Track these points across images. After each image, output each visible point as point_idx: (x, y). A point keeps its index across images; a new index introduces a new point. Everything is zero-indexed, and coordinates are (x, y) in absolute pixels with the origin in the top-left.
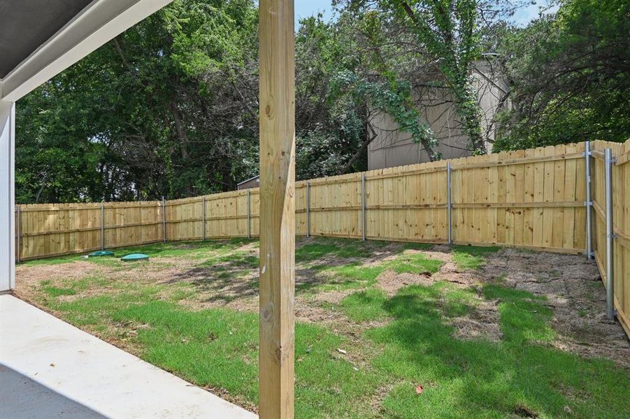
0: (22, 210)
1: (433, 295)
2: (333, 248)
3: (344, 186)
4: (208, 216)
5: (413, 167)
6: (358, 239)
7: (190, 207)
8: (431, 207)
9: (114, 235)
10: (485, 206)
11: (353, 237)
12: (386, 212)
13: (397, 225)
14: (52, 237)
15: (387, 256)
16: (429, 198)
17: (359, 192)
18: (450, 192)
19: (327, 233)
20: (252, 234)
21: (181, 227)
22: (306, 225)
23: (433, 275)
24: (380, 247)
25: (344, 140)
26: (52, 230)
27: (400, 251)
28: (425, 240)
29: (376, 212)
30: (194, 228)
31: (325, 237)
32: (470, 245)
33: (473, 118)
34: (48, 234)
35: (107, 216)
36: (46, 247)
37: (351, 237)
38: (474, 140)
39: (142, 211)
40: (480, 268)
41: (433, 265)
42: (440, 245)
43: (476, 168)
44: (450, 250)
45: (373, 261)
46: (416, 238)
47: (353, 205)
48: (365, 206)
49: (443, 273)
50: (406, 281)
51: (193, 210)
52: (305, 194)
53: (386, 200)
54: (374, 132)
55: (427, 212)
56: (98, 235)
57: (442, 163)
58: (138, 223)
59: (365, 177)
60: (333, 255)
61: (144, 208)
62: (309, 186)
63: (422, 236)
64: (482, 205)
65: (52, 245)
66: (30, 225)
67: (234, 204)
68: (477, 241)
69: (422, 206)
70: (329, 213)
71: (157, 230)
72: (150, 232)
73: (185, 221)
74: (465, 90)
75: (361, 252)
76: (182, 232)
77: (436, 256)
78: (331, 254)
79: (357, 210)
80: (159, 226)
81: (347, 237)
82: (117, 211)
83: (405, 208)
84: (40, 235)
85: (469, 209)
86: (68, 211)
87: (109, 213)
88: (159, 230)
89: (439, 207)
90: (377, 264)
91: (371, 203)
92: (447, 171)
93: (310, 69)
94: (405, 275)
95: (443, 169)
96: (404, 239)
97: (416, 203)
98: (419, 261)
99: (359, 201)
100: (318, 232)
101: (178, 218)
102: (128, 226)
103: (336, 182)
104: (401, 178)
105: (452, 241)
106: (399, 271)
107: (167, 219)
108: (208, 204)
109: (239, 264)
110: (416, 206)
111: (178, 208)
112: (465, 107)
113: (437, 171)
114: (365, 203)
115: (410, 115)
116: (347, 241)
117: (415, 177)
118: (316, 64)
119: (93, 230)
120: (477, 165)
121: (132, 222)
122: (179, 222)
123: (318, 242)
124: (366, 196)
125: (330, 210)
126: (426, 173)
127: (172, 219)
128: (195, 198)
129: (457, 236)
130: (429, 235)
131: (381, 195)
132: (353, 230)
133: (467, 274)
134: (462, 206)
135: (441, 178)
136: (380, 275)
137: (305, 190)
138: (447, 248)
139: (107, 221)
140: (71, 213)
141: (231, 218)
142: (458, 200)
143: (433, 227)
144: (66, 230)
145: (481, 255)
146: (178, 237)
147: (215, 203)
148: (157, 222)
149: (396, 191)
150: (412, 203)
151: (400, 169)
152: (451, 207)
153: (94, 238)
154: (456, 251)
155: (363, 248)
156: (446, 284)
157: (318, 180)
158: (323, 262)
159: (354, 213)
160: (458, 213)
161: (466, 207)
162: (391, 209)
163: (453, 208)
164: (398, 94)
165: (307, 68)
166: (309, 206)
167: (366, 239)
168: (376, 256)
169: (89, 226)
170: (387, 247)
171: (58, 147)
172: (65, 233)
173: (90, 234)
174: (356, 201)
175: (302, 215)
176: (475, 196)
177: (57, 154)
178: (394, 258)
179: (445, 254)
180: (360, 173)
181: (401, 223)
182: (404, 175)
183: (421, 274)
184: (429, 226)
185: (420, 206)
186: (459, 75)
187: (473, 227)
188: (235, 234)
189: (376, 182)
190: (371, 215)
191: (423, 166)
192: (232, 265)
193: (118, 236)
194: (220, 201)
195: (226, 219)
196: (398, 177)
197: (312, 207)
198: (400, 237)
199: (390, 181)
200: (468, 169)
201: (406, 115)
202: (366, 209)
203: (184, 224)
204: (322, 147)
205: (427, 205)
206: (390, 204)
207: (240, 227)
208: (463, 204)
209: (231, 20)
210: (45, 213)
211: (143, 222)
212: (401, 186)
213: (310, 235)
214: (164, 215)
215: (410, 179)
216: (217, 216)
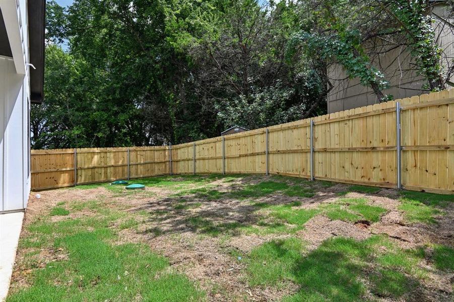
0: (78, 152)
1: (364, 256)
2: (285, 186)
3: (295, 131)
4: (197, 157)
5: (359, 110)
6: (307, 179)
7: (186, 150)
8: (378, 149)
9: (137, 170)
10: (443, 149)
11: (303, 177)
12: (333, 155)
13: (343, 167)
14: (96, 170)
15: (329, 197)
16: (376, 140)
17: (308, 136)
18: (399, 134)
19: (282, 172)
20: (226, 171)
21: (181, 164)
22: (265, 165)
23: (372, 225)
24: (326, 188)
25: (307, 94)
26: (96, 165)
27: (343, 193)
28: (371, 183)
29: (324, 154)
30: (188, 166)
31: (281, 175)
32: (423, 191)
33: (430, 56)
34: (94, 168)
35: (132, 156)
36: (93, 176)
37: (301, 176)
38: (430, 80)
39: (156, 153)
40: (433, 221)
41: (374, 213)
42: (387, 189)
43: (431, 106)
44: (398, 196)
45: (313, 202)
46: (362, 180)
47: (303, 148)
48: (313, 149)
49: (384, 225)
50: (336, 231)
51: (188, 153)
52: (265, 139)
53: (333, 143)
54: (330, 84)
55: (374, 155)
56: (126, 169)
57: (391, 104)
58: (152, 161)
59: (313, 122)
60: (280, 193)
61: (157, 150)
62: (268, 132)
63: (369, 179)
64: (439, 147)
65: (97, 175)
66: (83, 162)
67: (214, 148)
68: (432, 187)
69: (369, 148)
70: (284, 155)
71: (166, 166)
72: (161, 168)
73: (183, 160)
74: (420, 29)
75: (306, 191)
76: (182, 168)
77: (380, 202)
78: (279, 191)
79: (307, 152)
80: (167, 163)
81: (298, 176)
82: (138, 153)
83: (351, 150)
84: (88, 168)
85: (422, 151)
86: (106, 152)
87: (133, 154)
88: (168, 166)
89: (387, 149)
90: (315, 206)
91: (319, 146)
92: (396, 111)
93: (275, 37)
94: (337, 222)
95: (391, 110)
96: (350, 181)
97: (363, 146)
98: (358, 207)
99: (308, 144)
100: (275, 171)
101: (179, 158)
102: (146, 164)
103: (289, 128)
104: (347, 122)
105: (401, 186)
106: (332, 217)
107: (173, 159)
108: (197, 147)
109: (201, 196)
110: (362, 148)
111: (179, 151)
112: (420, 46)
113: (385, 112)
114: (313, 146)
115: (358, 61)
116: (297, 179)
117: (362, 120)
118: (279, 31)
119: (122, 166)
120: (431, 104)
121: (149, 161)
122: (179, 161)
123: (273, 180)
124: (314, 139)
125: (284, 152)
126: (373, 116)
127: (175, 159)
128: (189, 144)
129: (408, 181)
130: (376, 178)
131: (328, 138)
132: (303, 170)
133: (414, 229)
134: (413, 149)
135: (389, 119)
136: (310, 220)
137: (265, 135)
138: (395, 193)
139: (131, 159)
140: (108, 154)
141: (212, 158)
142: (409, 142)
143: (381, 170)
144: (105, 166)
145: (436, 204)
146: (179, 172)
147: (201, 147)
148: (165, 160)
149: (343, 135)
150: (358, 146)
151: (347, 113)
152: (401, 149)
153: (123, 171)
154: (404, 198)
155: (309, 188)
156: (385, 239)
157: (275, 127)
158: (269, 199)
159: (304, 155)
160: (410, 157)
161: (418, 149)
162: (337, 152)
163: (403, 150)
164: (347, 42)
165: (273, 36)
166: (268, 149)
167: (314, 179)
168: (318, 196)
169: (120, 163)
170: (333, 187)
171: (103, 110)
172: (105, 167)
173: (120, 169)
174: (306, 144)
175: (263, 156)
176: (430, 137)
177: (102, 115)
178: (334, 200)
179: (391, 200)
180: (309, 119)
181: (347, 166)
182: (350, 119)
183: (356, 223)
184: (375, 170)
185: (366, 148)
186: (413, 15)
187: (427, 171)
188: (214, 171)
189: (323, 127)
190: (319, 157)
191: (370, 109)
192: (196, 197)
193: (139, 171)
194: (205, 145)
195: (208, 159)
196: (344, 120)
197: (270, 150)
198: (347, 179)
199: (336, 125)
200: (421, 108)
201: (354, 61)
202: (314, 152)
203: (182, 162)
204: (282, 99)
205: (374, 148)
206: (336, 147)
207: (218, 166)
208: (415, 146)
209: (213, 8)
210: (92, 154)
211: (156, 160)
212: (347, 129)
213: (269, 174)
214: (170, 156)
215: (356, 122)
216: (203, 157)
